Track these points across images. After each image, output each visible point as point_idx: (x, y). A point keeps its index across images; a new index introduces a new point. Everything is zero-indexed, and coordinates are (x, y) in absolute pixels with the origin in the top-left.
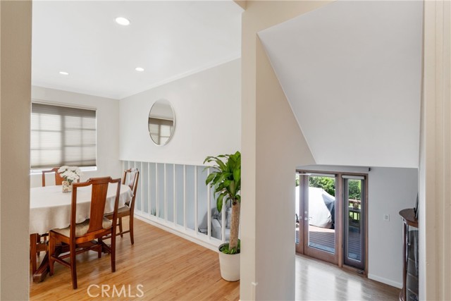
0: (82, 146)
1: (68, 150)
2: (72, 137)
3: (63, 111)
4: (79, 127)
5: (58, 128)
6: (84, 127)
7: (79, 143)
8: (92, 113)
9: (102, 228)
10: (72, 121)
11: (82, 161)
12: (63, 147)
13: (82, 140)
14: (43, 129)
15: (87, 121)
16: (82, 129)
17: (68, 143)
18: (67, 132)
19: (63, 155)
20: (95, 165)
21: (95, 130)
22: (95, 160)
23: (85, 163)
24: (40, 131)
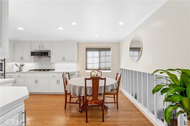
0: (106, 62)
1: (101, 64)
2: (103, 59)
3: (100, 50)
4: (105, 55)
5: (98, 56)
6: (106, 55)
7: (105, 61)
8: (109, 49)
9: (98, 100)
10: (103, 53)
11: (106, 68)
12: (100, 63)
13: (106, 60)
14: (94, 56)
15: (108, 53)
16: (106, 56)
17: (101, 61)
18: (101, 57)
19: (100, 66)
20: (110, 70)
21: (110, 56)
22: (110, 68)
23: (107, 69)
24: (93, 57)
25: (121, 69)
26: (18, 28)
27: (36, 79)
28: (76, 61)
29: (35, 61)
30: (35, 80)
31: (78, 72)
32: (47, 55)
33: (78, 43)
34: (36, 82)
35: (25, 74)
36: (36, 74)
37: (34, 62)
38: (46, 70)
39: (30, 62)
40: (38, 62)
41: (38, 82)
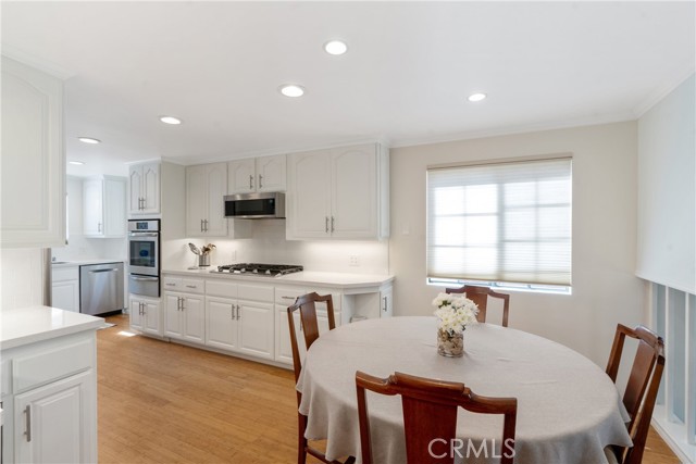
0: (537, 240)
1: (512, 250)
2: (518, 223)
3: (502, 174)
4: (532, 202)
6: (541, 202)
7: (530, 235)
8: (559, 168)
10: (519, 191)
11: (537, 272)
12: (502, 243)
13: (537, 230)
14: (471, 211)
15: (551, 188)
16: (537, 206)
17: (509, 235)
18: (508, 214)
19: (501, 258)
20: (568, 284)
21: (567, 205)
23: (544, 278)
24: (465, 215)
25: (646, 282)
26: (164, 120)
27: (235, 302)
28: (384, 232)
29: (239, 235)
30: (233, 307)
31: (394, 282)
32: (272, 212)
33: (392, 153)
34: (236, 312)
35: (208, 282)
36: (234, 284)
37: (236, 238)
38: (268, 272)
39: (226, 237)
40: (251, 237)
41: (240, 314)
